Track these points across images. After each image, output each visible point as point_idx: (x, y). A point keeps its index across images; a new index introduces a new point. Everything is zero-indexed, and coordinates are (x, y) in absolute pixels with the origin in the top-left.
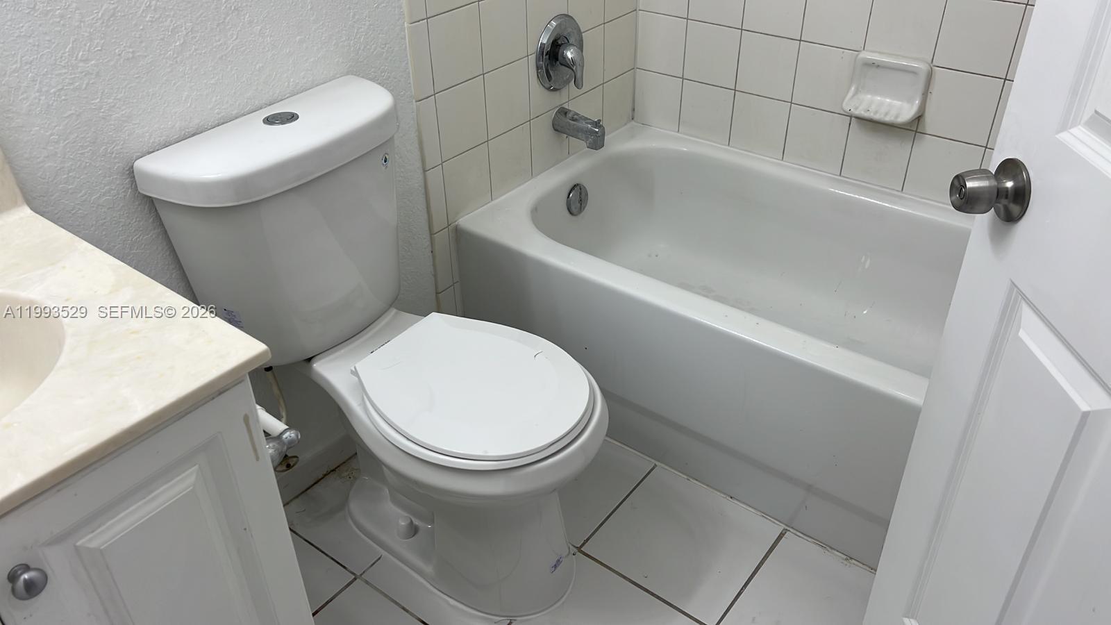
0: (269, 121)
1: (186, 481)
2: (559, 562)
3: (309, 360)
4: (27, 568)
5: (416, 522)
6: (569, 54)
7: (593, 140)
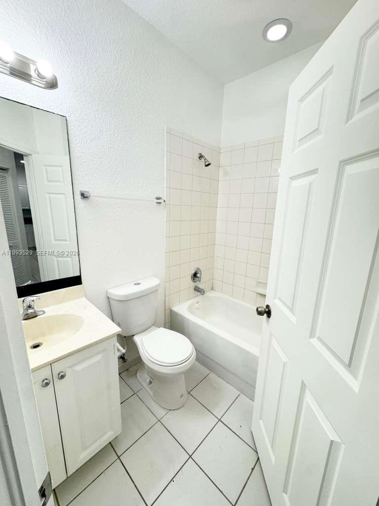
0: (135, 284)
2: (182, 395)
3: (133, 336)
4: (62, 372)
5: (151, 380)
6: (198, 275)
7: (202, 293)
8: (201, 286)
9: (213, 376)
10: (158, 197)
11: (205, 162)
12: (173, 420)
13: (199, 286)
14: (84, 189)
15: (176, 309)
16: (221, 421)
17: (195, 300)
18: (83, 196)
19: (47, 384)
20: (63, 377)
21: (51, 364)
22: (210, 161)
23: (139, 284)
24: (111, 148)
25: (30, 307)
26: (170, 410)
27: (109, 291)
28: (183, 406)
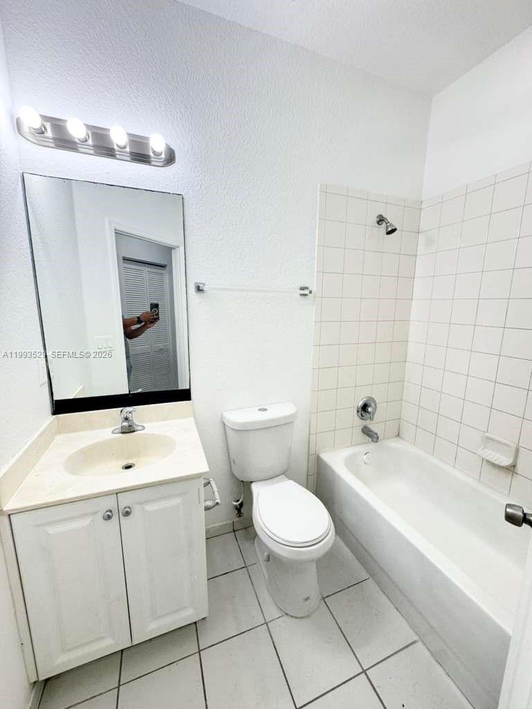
0: (260, 410)
1: (176, 501)
2: (309, 598)
3: (252, 482)
4: (128, 508)
6: (370, 409)
7: (375, 440)
8: (374, 427)
9: (371, 585)
10: (302, 286)
11: (387, 227)
12: (287, 632)
13: (368, 426)
14: (200, 280)
15: (325, 457)
16: (366, 674)
17: (362, 449)
18: (199, 289)
19: (109, 517)
20: (127, 514)
21: (117, 493)
22: (396, 225)
23: (266, 410)
24: (236, 225)
25: (126, 419)
26: (287, 614)
27: (225, 414)
28: (308, 616)
